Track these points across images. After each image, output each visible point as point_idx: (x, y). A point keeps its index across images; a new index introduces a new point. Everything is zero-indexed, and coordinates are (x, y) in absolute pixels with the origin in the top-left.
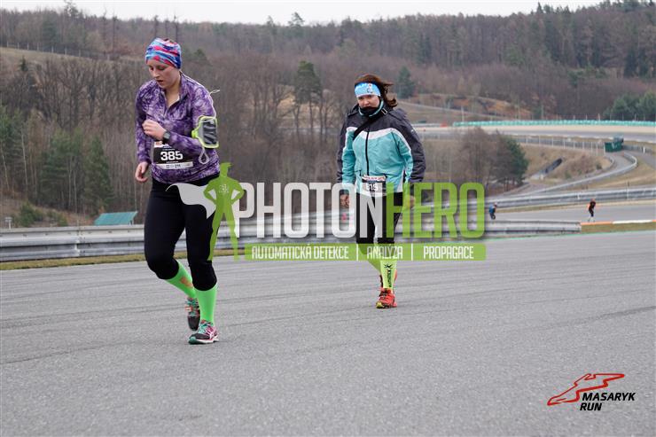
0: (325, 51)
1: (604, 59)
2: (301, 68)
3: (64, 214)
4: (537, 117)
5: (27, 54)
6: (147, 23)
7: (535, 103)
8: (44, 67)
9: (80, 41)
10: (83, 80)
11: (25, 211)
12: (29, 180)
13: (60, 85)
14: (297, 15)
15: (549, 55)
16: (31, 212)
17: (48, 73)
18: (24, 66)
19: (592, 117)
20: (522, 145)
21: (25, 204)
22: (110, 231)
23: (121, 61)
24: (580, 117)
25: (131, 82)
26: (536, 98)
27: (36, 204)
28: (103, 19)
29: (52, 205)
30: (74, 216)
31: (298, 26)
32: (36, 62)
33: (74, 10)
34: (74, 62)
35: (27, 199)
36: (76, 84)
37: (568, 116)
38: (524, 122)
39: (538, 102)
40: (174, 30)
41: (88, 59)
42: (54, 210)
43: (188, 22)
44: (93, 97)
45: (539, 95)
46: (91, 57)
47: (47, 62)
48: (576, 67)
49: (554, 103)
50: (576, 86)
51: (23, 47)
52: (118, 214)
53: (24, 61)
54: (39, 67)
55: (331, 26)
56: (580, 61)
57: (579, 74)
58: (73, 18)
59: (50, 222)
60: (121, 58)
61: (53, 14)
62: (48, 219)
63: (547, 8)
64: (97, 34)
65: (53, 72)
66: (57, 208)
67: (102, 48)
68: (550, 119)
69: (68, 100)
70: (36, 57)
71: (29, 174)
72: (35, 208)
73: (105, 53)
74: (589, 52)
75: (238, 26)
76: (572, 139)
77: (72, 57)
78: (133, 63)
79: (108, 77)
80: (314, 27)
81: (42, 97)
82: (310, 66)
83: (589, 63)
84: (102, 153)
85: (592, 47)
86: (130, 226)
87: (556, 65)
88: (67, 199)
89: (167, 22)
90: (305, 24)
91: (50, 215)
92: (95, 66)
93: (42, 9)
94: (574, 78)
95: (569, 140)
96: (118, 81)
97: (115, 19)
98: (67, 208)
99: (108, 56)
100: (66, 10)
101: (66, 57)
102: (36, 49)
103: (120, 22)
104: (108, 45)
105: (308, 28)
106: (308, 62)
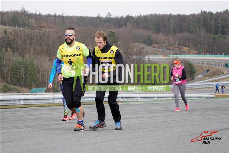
0: (119, 27)
1: (226, 32)
2: (110, 34)
3: (19, 88)
4: (200, 54)
5: (7, 27)
6: (52, 16)
7: (199, 48)
8: (13, 32)
9: (27, 22)
10: (27, 37)
11: (5, 87)
12: (7, 75)
13: (19, 39)
14: (109, 13)
15: (205, 30)
16: (7, 87)
17: (14, 35)
18: (6, 32)
19: (221, 54)
20: (194, 64)
21: (5, 84)
22: (35, 95)
23: (42, 30)
24: (216, 54)
25: (45, 38)
26: (199, 46)
27: (9, 84)
28: (35, 14)
29: (15, 85)
30: (24, 89)
31: (109, 18)
32: (10, 31)
33: (25, 11)
34: (24, 31)
35: (6, 82)
36: (25, 39)
37: (211, 53)
38: (195, 56)
39: (200, 48)
40: (62, 19)
41: (29, 30)
42: (16, 87)
43: (68, 16)
44: (31, 44)
45: (201, 45)
46: (31, 29)
47: (14, 31)
48: (215, 35)
49: (207, 48)
50: (215, 42)
51: (6, 25)
52: (39, 88)
53: (6, 30)
54: (11, 33)
55: (122, 18)
56: (216, 32)
57: (217, 37)
58: (24, 14)
59: (14, 91)
60: (42, 29)
61: (17, 12)
62: (13, 90)
63: (204, 12)
64: (33, 20)
65: (16, 34)
66: (17, 86)
67: (35, 25)
68: (204, 54)
69: (21, 45)
70: (10, 29)
71: (7, 73)
72: (8, 86)
73: (36, 27)
74: (220, 29)
75: (87, 17)
76: (213, 62)
77: (24, 29)
78: (46, 31)
79: (37, 36)
80: (115, 18)
81: (12, 44)
82: (113, 33)
83: (220, 33)
84: (34, 65)
85: (221, 27)
86: (44, 93)
87: (207, 34)
88: (20, 82)
89: (59, 16)
90: (112, 17)
91: (14, 88)
92: (32, 32)
93: (13, 11)
94: (215, 39)
95: (212, 63)
96: (41, 38)
97: (40, 14)
98: (21, 86)
99: (37, 28)
100: (21, 11)
101: (21, 29)
102: (10, 26)
103: (42, 15)
104: (37, 24)
105: (113, 18)
106: (112, 31)
